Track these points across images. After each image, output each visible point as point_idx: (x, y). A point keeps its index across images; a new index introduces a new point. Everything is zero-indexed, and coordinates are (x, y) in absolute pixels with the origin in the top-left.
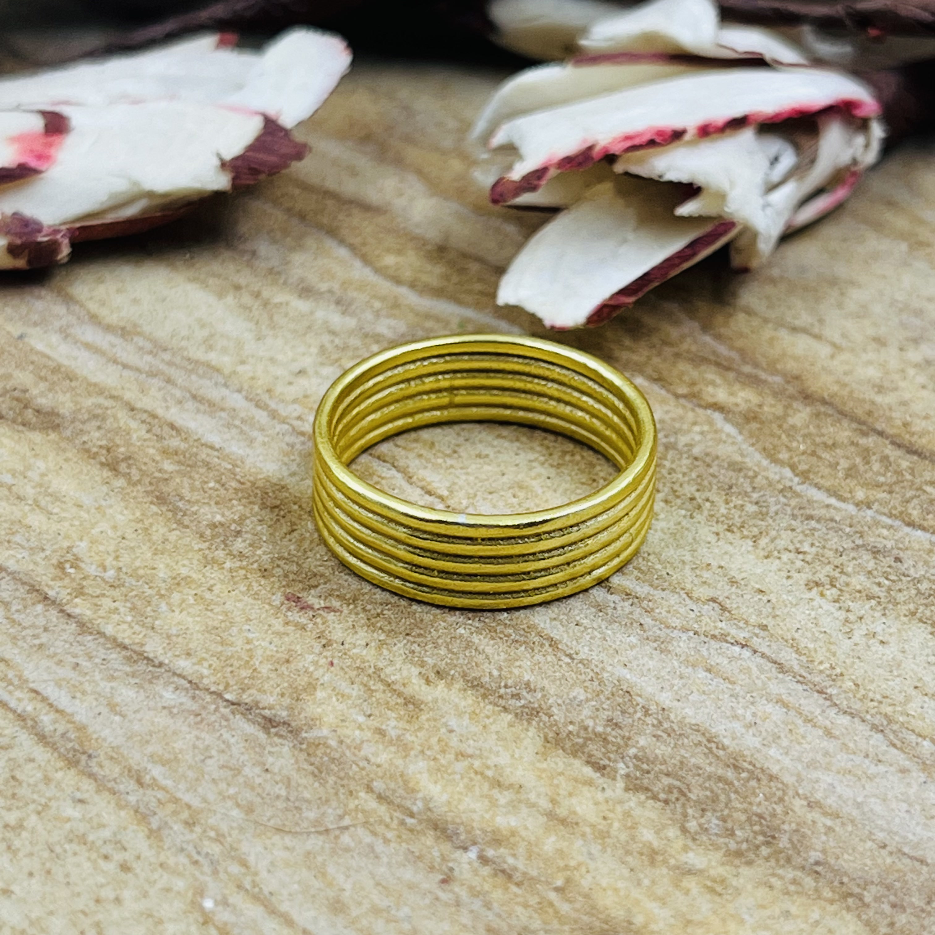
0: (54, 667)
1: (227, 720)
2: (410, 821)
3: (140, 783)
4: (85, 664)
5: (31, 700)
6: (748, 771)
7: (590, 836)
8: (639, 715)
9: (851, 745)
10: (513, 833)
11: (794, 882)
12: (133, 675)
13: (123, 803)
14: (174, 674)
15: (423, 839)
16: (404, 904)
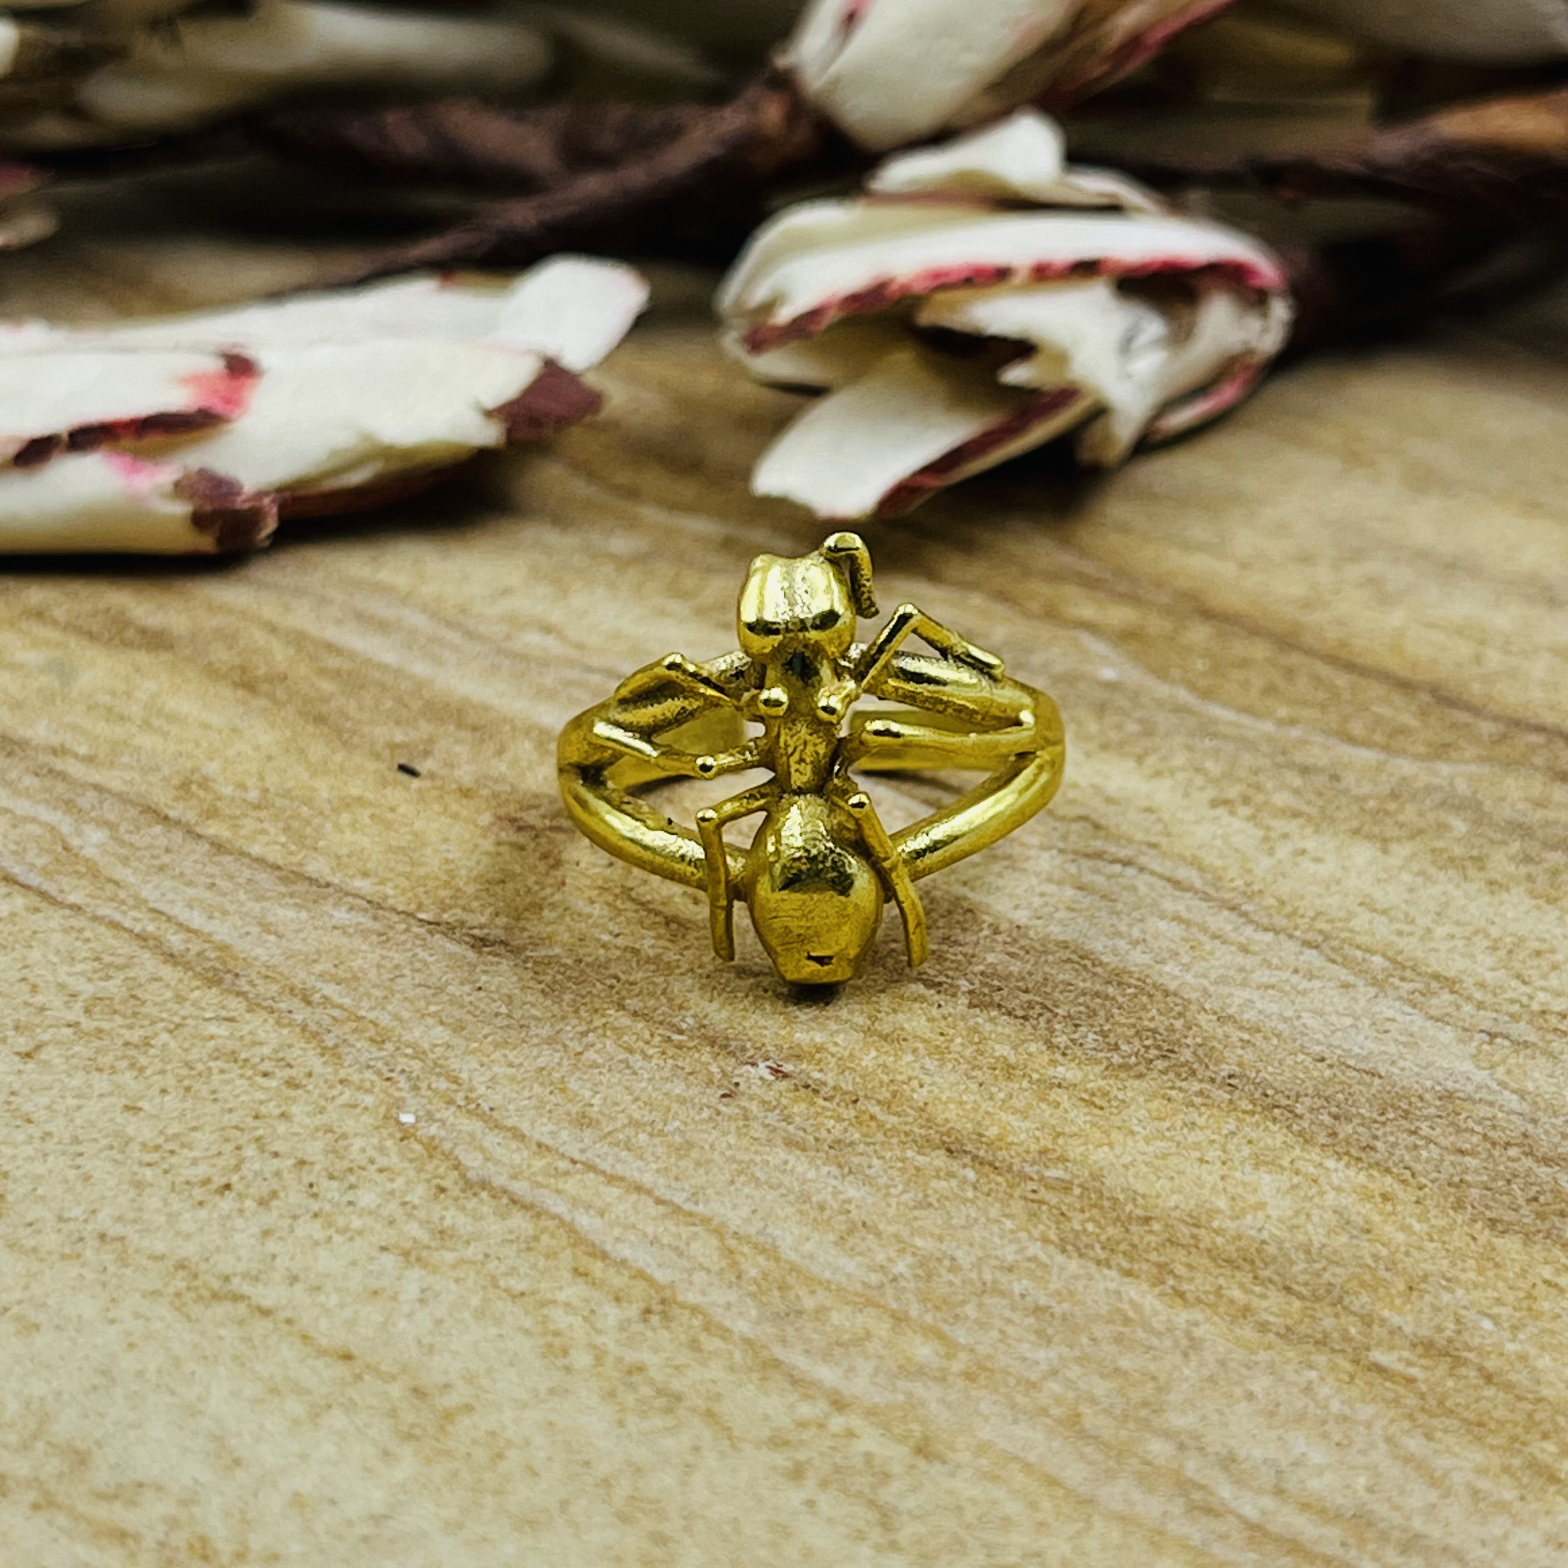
0: (182, 887)
1: (424, 939)
2: (676, 1037)
3: (309, 1003)
4: (222, 884)
5: (153, 920)
6: (1136, 987)
7: (922, 1051)
8: (986, 932)
9: (1275, 961)
10: (819, 1049)
11: (1201, 1093)
12: (291, 895)
13: (285, 1021)
14: (347, 894)
15: (697, 1055)
16: (674, 1119)
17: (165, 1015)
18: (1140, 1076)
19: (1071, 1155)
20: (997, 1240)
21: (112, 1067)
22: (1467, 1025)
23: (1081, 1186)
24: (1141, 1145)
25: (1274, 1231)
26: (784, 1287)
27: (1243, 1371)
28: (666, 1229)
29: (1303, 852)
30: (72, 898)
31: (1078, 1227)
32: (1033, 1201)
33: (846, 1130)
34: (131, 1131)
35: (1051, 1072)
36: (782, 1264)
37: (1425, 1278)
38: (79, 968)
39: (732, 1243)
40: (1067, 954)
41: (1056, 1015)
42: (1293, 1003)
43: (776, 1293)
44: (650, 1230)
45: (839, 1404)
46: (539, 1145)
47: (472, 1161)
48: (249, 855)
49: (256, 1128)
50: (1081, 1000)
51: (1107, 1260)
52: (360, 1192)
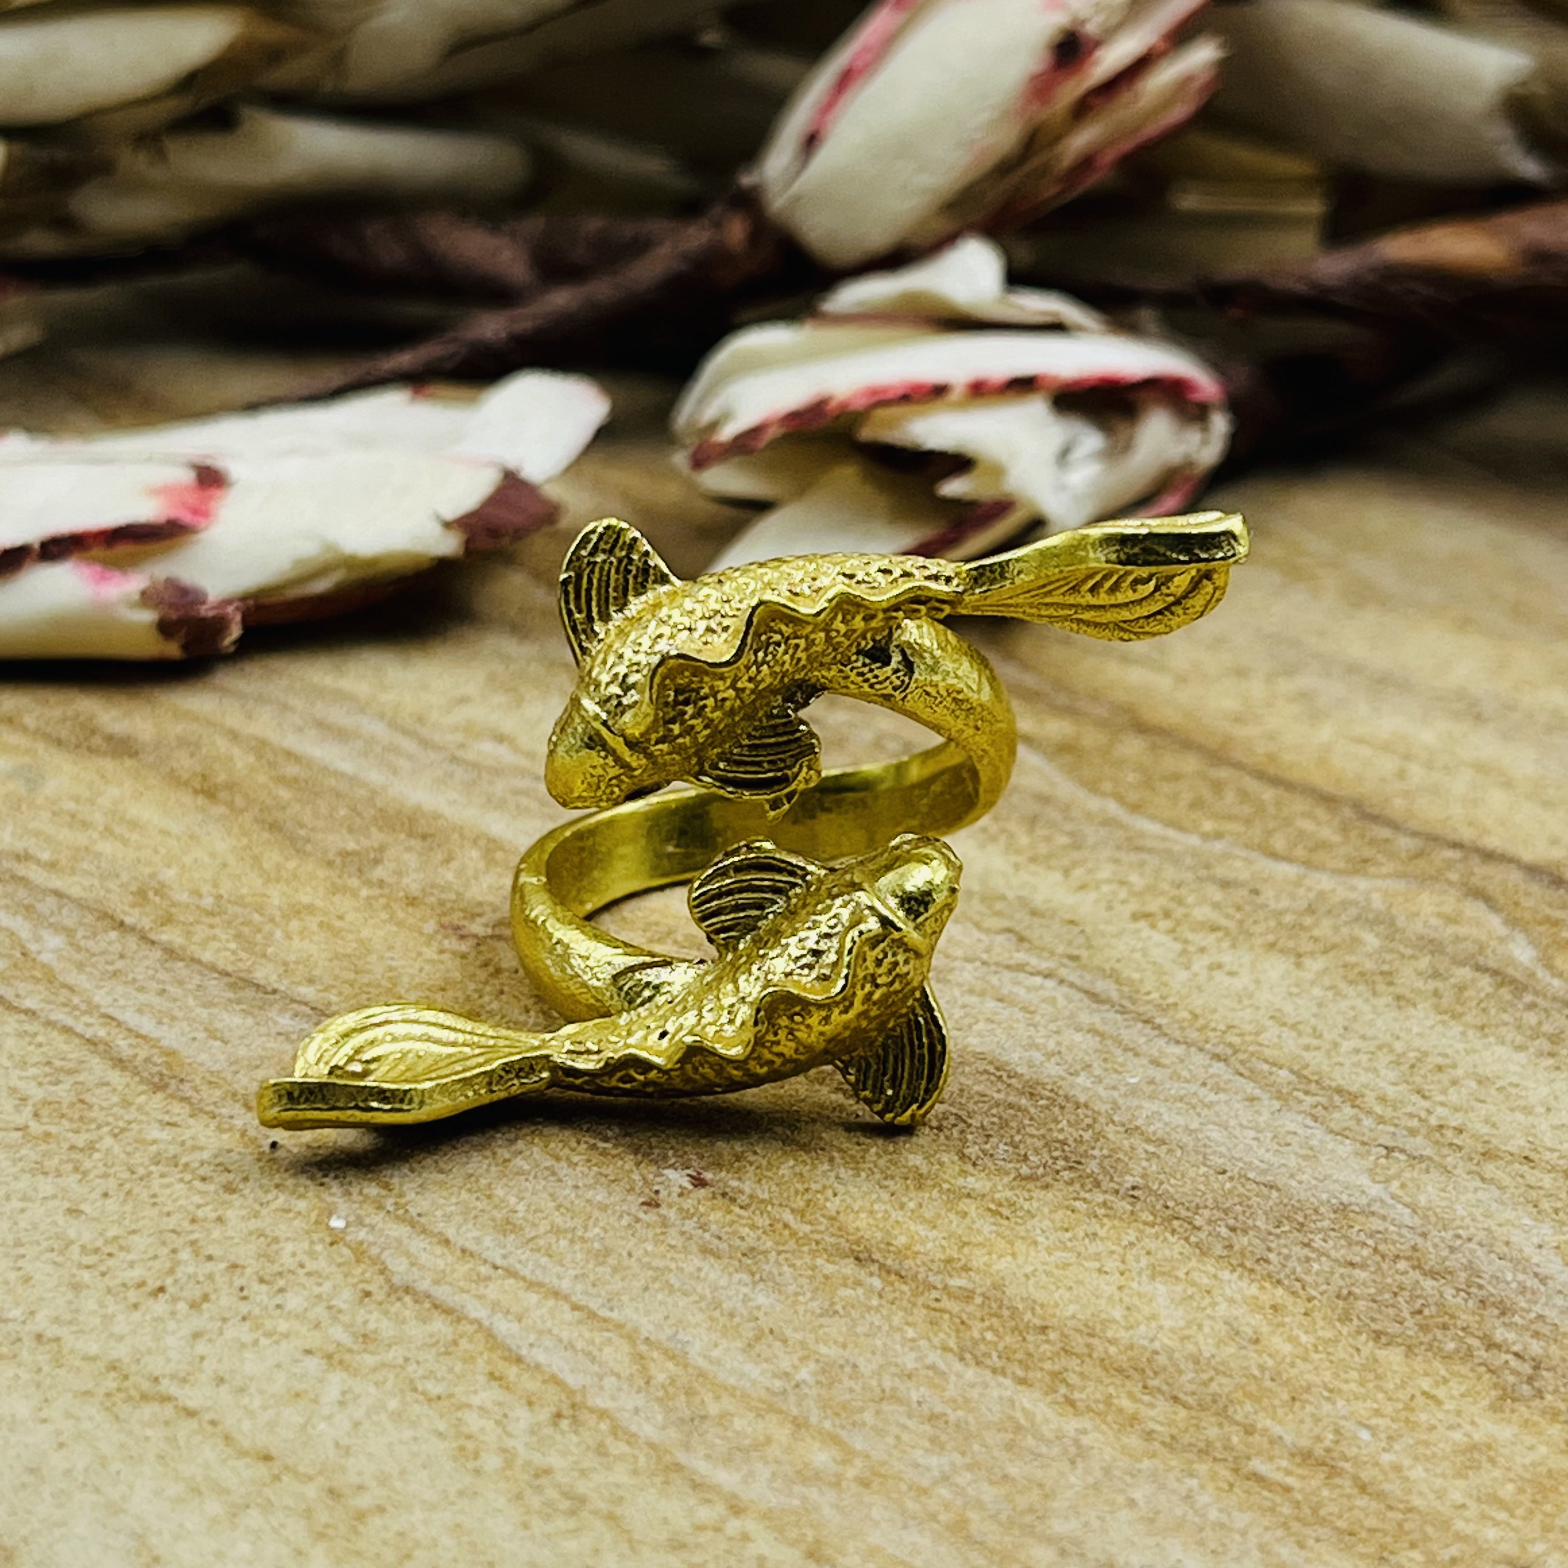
2: (601, 1145)
5: (105, 1025)
7: (838, 1160)
9: (1184, 1074)
11: (1104, 1205)
12: (239, 1002)
13: (226, 1126)
14: (293, 1001)
15: (620, 1163)
16: (595, 1225)
17: (111, 1119)
18: (1047, 1187)
19: (975, 1264)
20: (898, 1347)
21: (57, 1170)
22: (1365, 1139)
23: (983, 1295)
24: (1043, 1255)
25: (1166, 1340)
26: (690, 1392)
27: (1128, 1479)
28: (581, 1335)
29: (1219, 966)
30: (29, 1003)
31: (976, 1335)
32: (935, 1310)
33: (759, 1239)
34: (72, 1234)
35: (960, 1181)
36: (690, 1370)
37: (1308, 1389)
38: (32, 1071)
39: (643, 1348)
40: (982, 1066)
41: (970, 1126)
42: (1199, 1115)
43: (683, 1398)
44: (565, 1335)
45: (736, 1508)
46: (464, 1251)
47: (399, 1266)
48: (199, 962)
49: (192, 1232)
50: (994, 1111)
51: (1003, 1368)
52: (288, 1295)
